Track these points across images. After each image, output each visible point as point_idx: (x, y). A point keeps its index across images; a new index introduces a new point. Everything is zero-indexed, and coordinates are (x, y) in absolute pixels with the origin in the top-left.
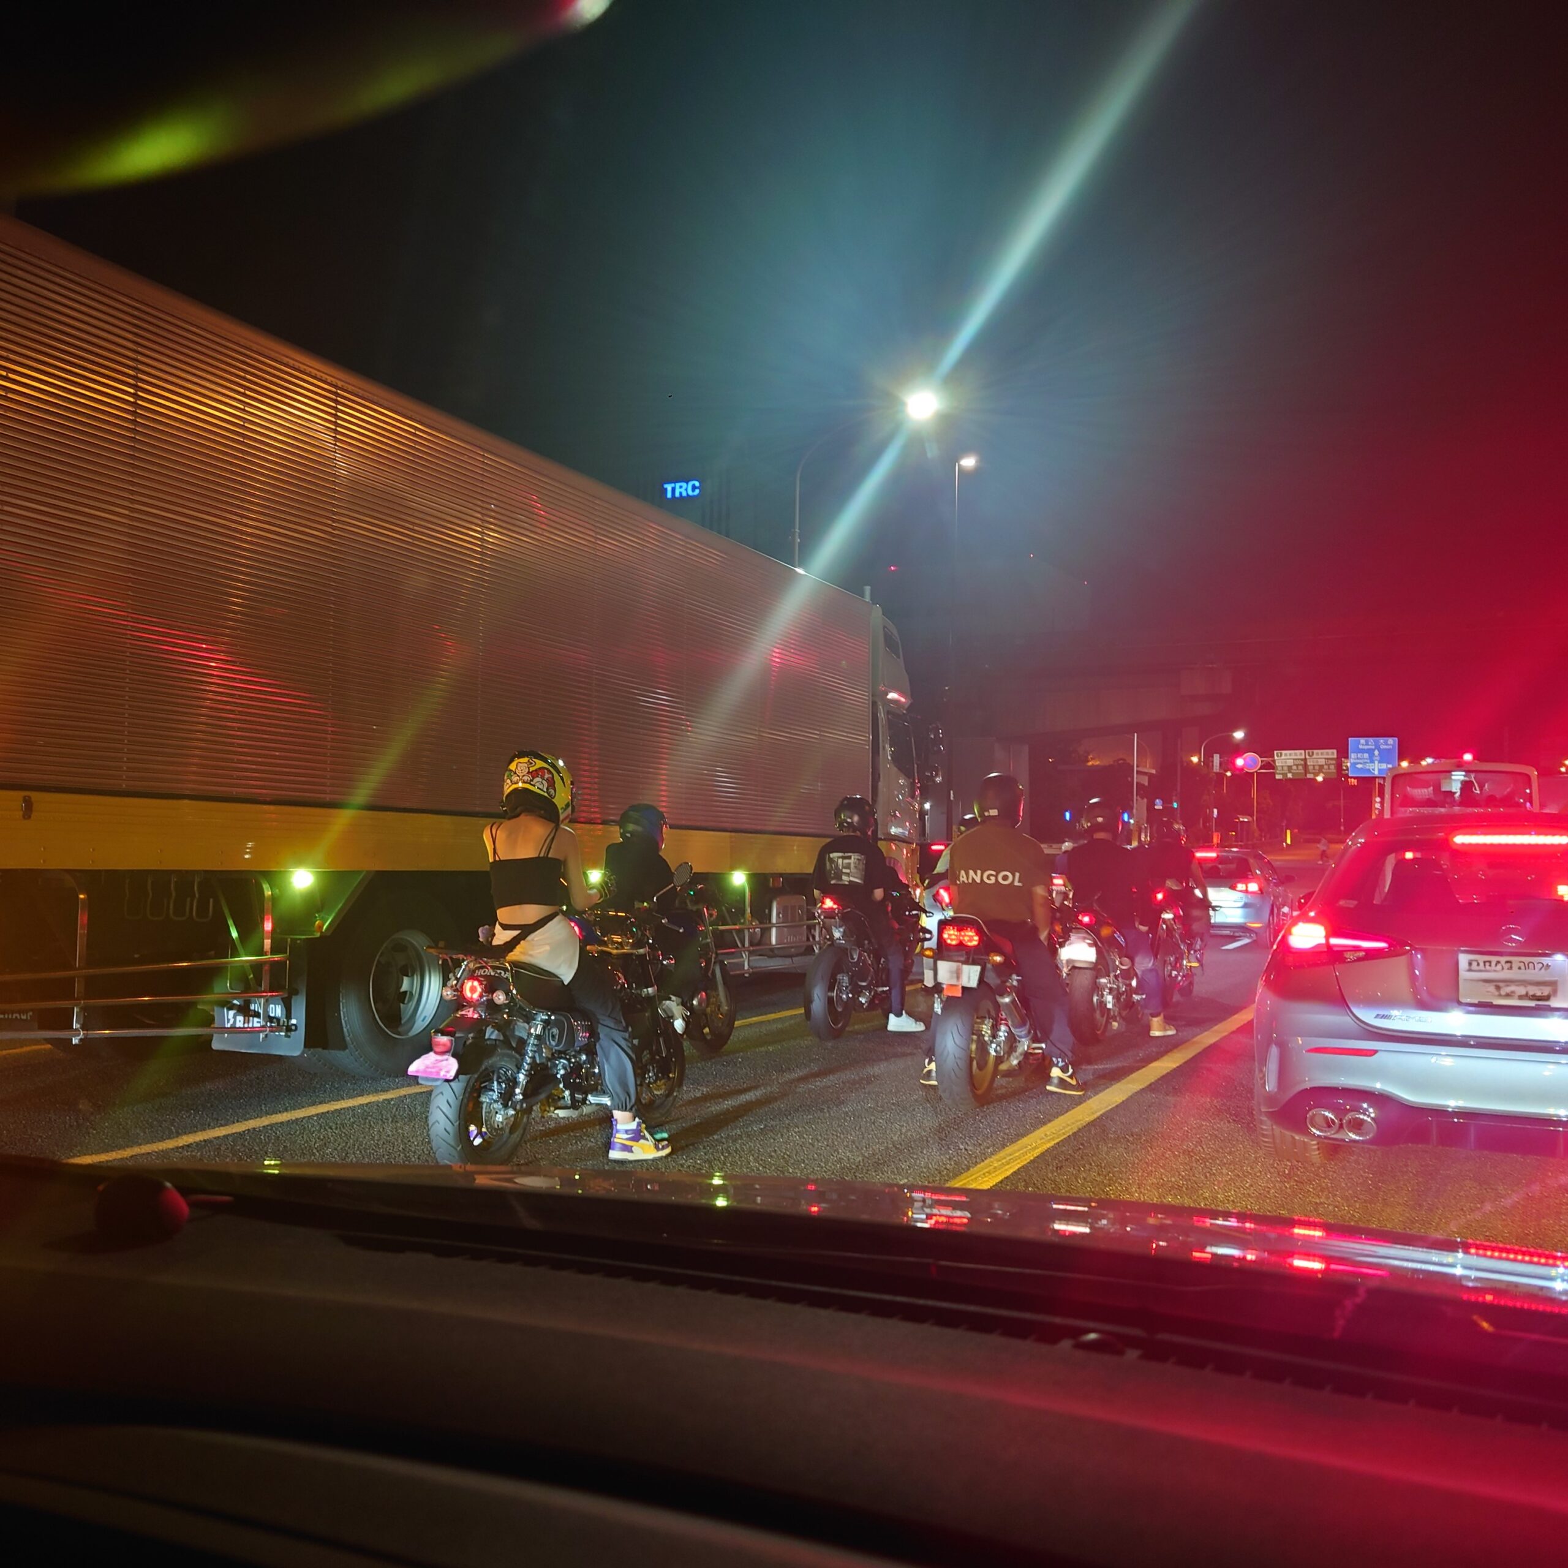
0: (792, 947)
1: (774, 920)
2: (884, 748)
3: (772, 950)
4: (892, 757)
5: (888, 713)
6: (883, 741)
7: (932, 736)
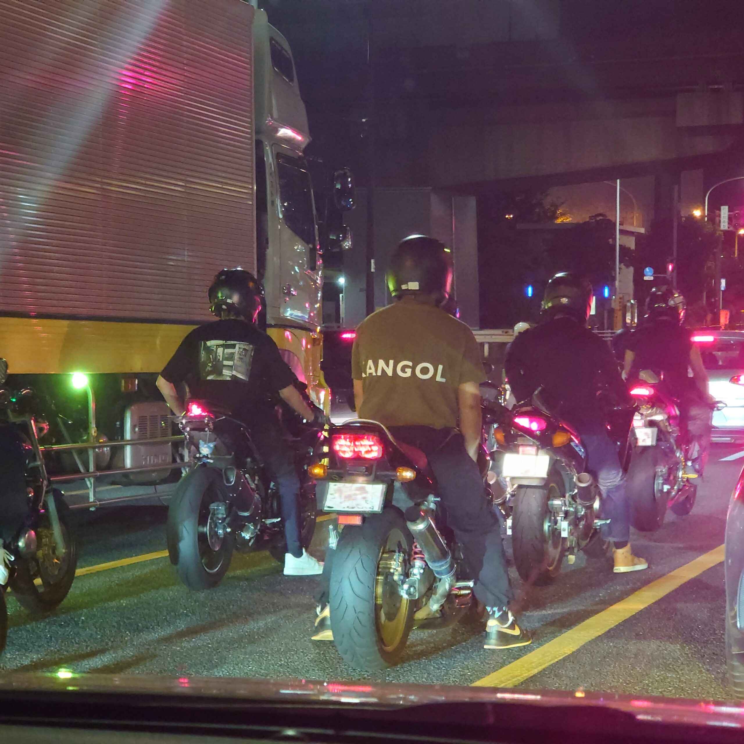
0: (153, 471)
1: (128, 436)
2: (273, 203)
3: (126, 475)
4: (284, 216)
5: (278, 156)
6: (272, 194)
7: (338, 186)
